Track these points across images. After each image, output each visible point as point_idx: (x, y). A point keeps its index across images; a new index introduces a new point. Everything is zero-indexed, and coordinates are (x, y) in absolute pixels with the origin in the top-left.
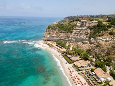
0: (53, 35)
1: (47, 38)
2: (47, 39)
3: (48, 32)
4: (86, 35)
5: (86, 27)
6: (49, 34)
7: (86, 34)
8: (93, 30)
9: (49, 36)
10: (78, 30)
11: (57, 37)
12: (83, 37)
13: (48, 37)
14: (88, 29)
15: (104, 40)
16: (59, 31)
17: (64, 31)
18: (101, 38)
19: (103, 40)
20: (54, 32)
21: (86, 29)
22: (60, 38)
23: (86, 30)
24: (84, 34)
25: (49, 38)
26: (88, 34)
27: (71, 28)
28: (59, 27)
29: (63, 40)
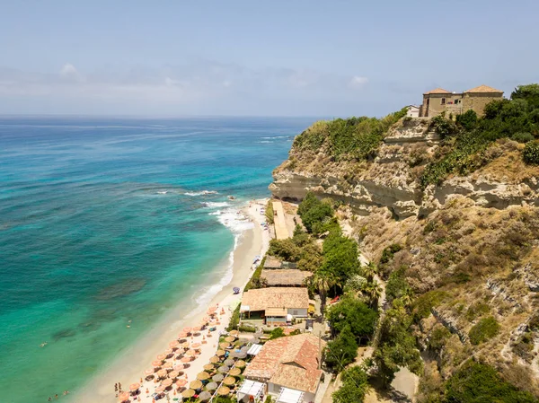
0: (302, 174)
1: (282, 185)
2: (281, 192)
3: (291, 158)
4: (412, 166)
5: (424, 122)
6: (291, 167)
7: (413, 160)
8: (453, 140)
9: (289, 174)
10: (394, 142)
11: (315, 180)
13: (284, 181)
14: (429, 137)
15: (480, 192)
16: (330, 154)
17: (347, 152)
18: (467, 185)
19: (474, 198)
20: (310, 160)
21: (420, 135)
22: (325, 187)
23: (422, 140)
24: (404, 165)
25: (287, 185)
26: (419, 162)
29: (332, 195)
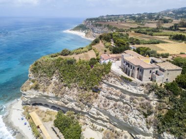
2: (31, 102)
3: (33, 81)
4: (146, 116)
5: (143, 85)
6: (36, 88)
7: (145, 111)
8: (166, 99)
9: (35, 93)
10: (117, 88)
12: (134, 120)
14: (151, 96)
16: (62, 81)
17: (75, 81)
20: (48, 83)
21: (142, 92)
22: (66, 103)
23: (145, 96)
24: (137, 112)
25: (35, 98)
26: (150, 113)
27: (96, 78)
28: (62, 69)
29: (72, 109)
